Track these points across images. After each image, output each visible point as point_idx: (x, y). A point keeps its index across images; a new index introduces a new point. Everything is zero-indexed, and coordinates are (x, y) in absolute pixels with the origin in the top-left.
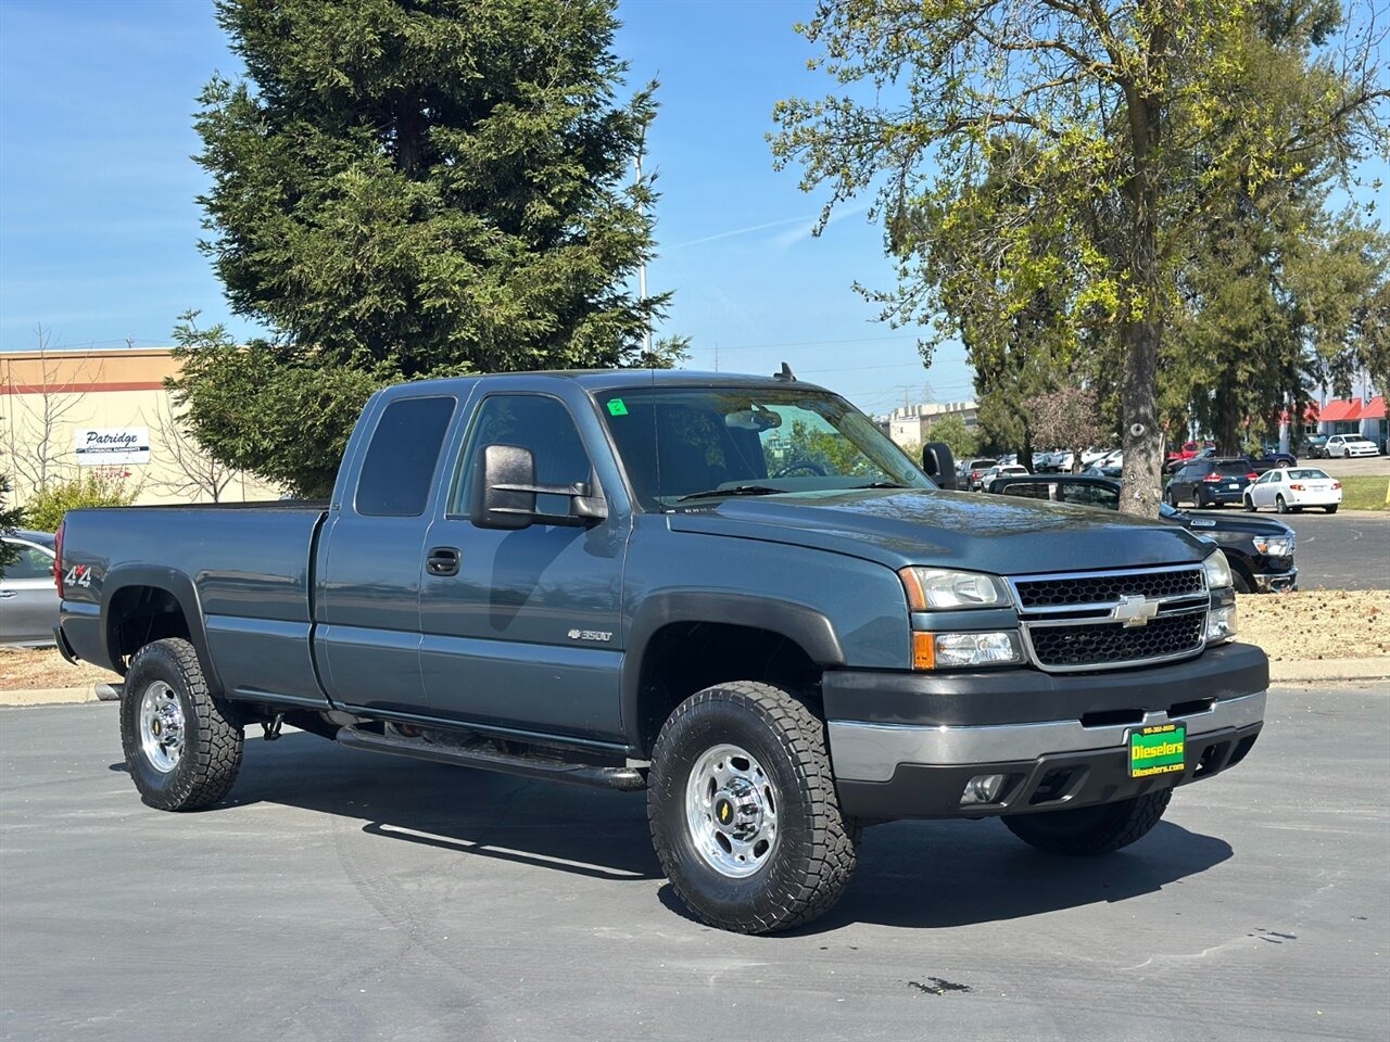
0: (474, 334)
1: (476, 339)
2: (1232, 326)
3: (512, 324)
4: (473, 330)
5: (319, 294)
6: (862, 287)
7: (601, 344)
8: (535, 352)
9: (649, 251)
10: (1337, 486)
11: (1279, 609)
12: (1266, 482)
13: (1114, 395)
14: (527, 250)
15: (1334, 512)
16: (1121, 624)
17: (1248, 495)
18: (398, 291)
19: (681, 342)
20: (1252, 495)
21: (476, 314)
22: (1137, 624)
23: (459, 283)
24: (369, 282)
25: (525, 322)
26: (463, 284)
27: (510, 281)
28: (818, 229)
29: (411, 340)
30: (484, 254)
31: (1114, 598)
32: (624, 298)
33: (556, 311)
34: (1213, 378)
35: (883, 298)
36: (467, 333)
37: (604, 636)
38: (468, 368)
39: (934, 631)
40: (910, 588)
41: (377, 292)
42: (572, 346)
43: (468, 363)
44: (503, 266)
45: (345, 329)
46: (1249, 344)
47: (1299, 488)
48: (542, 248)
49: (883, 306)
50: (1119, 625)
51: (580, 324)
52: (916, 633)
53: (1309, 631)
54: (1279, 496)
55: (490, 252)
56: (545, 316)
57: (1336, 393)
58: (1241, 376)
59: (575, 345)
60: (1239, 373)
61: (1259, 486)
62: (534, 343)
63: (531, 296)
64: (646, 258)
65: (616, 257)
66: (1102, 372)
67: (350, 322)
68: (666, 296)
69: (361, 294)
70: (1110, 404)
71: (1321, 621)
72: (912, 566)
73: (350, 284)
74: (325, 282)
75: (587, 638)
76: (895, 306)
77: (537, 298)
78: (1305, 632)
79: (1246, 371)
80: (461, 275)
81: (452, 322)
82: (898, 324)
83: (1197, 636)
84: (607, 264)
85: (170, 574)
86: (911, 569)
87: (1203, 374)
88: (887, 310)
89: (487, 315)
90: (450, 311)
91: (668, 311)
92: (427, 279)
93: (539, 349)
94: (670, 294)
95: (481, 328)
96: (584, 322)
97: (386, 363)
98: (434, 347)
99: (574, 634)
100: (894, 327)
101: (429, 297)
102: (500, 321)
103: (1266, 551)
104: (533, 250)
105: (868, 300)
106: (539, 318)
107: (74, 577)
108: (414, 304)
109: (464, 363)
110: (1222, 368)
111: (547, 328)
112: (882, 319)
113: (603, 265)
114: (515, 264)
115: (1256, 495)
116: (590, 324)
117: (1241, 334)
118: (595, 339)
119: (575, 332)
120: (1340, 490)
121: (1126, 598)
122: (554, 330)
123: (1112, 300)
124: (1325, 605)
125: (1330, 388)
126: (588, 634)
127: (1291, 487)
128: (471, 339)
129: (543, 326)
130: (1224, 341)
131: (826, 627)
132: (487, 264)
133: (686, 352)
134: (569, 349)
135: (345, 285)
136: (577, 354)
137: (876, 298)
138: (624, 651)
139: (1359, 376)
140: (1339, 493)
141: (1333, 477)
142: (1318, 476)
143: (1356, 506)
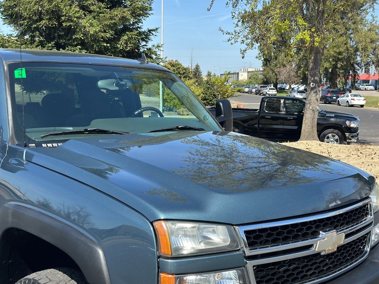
0: (82, 37)
1: (83, 38)
2: (338, 51)
3: (97, 34)
4: (82, 35)
5: (26, 18)
6: (222, 29)
7: (130, 43)
8: (105, 45)
9: (150, 12)
10: (365, 100)
11: (359, 154)
12: (344, 97)
13: (302, 69)
14: (105, 8)
15: (363, 107)
16: (320, 253)
17: (338, 100)
18: (55, 19)
19: (160, 45)
21: (83, 30)
22: (330, 252)
23: (77, 18)
24: (44, 15)
25: (102, 34)
26: (78, 18)
27: (97, 19)
28: (209, 8)
29: (60, 37)
30: (89, 8)
31: (315, 235)
32: (140, 28)
33: (114, 31)
34: (331, 66)
35: (229, 33)
36: (80, 36)
38: (80, 49)
39: (176, 275)
40: (160, 238)
41: (47, 19)
42: (120, 43)
43: (79, 47)
44: (96, 13)
45: (36, 31)
46: (342, 56)
47: (354, 99)
48: (111, 8)
49: (228, 36)
50: (318, 255)
51: (123, 36)
52: (162, 275)
53: (371, 165)
55: (92, 8)
56: (109, 32)
57: (365, 72)
58: (339, 66)
59: (121, 43)
60: (338, 65)
61: (342, 98)
62: (105, 41)
63: (104, 24)
64: (149, 14)
65: (136, 12)
66: (299, 62)
67: (37, 29)
68: (157, 29)
69: (41, 19)
70: (301, 72)
71: (375, 160)
72: (164, 220)
73: (38, 16)
74: (27, 14)
76: (233, 36)
77: (107, 25)
78: (370, 165)
79: (340, 64)
80: (77, 15)
81: (74, 32)
82: (233, 43)
83: (365, 246)
84: (134, 15)
86: (163, 223)
87: (328, 64)
88: (230, 38)
89: (88, 30)
90: (73, 27)
91: (157, 34)
92: (65, 15)
93: (107, 43)
94: (158, 28)
95: (85, 35)
96: (124, 35)
97: (50, 45)
98: (69, 40)
100: (232, 44)
101: (66, 22)
102: (92, 32)
103: (350, 126)
104: (108, 8)
105: (224, 34)
106: (107, 33)
108: (60, 24)
109: (78, 47)
110: (333, 63)
111: (110, 36)
112: (228, 41)
113: (132, 15)
114: (101, 13)
115: (341, 101)
116: (127, 36)
117: (340, 53)
118: (128, 41)
119: (122, 38)
121: (324, 234)
122: (113, 37)
123: (308, 38)
124: (376, 153)
125: (364, 70)
127: (351, 99)
128: (81, 38)
129: (108, 35)
130: (335, 55)
131: (99, 258)
132: (90, 12)
133: (162, 49)
134: (119, 44)
135: (36, 15)
136: (122, 46)
137: (227, 33)
139: (372, 68)
140: (365, 102)
141: (363, 97)
142: (359, 96)
143: (369, 106)
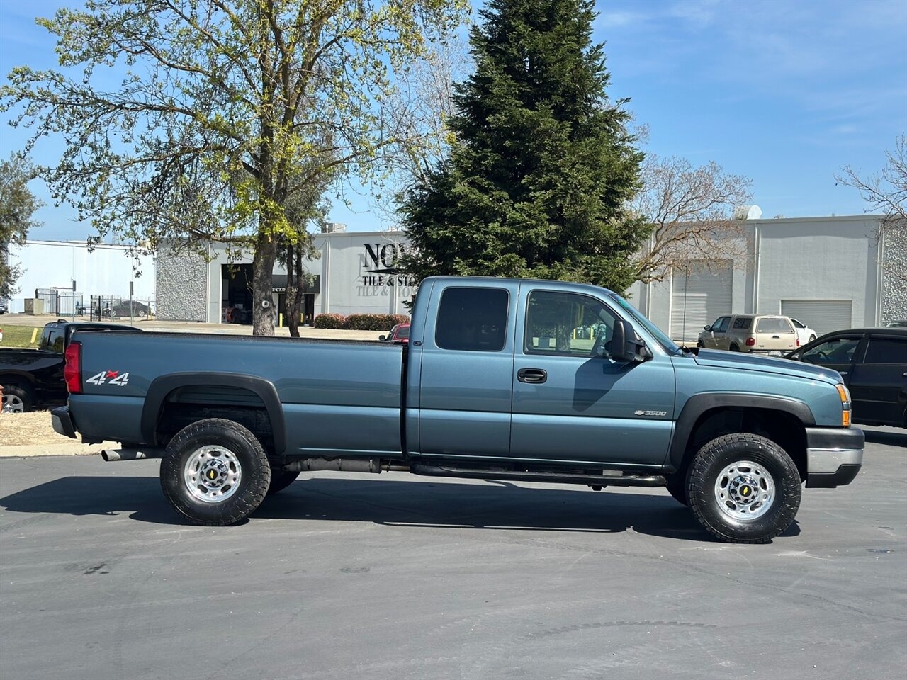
37: (661, 413)
40: (841, 392)
52: (844, 411)
75: (649, 414)
85: (250, 379)
86: (841, 385)
99: (639, 413)
107: (103, 378)
126: (649, 412)
138: (673, 421)
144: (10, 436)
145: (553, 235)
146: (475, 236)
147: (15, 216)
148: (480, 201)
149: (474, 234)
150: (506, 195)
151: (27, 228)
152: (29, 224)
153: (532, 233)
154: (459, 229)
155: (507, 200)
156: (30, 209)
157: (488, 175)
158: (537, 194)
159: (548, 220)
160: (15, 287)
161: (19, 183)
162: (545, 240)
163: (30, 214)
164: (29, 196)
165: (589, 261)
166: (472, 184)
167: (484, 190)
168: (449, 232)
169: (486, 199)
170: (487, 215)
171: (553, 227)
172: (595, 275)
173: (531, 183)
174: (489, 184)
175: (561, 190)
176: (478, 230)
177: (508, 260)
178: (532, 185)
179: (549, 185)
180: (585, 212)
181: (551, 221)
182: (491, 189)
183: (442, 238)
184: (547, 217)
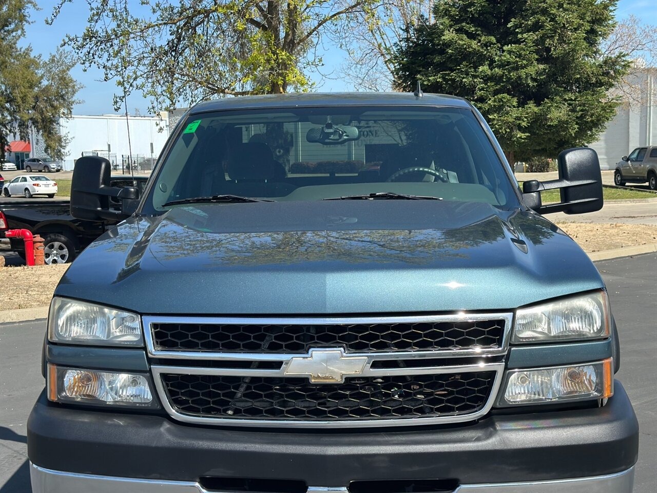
10: (55, 184)
12: (18, 182)
15: (52, 197)
17: (6, 189)
20: (9, 189)
47: (38, 185)
54: (26, 189)
61: (12, 184)
115: (11, 189)
120: (56, 186)
127: (34, 185)
139: (32, 131)
140: (56, 187)
141: (53, 180)
142: (44, 179)
143: (62, 195)
144: (48, 293)
145: (541, 74)
146: (464, 80)
147: (62, 97)
148: (470, 46)
149: (463, 78)
150: (493, 39)
151: (72, 105)
152: (73, 102)
153: (522, 73)
154: (448, 75)
155: (495, 44)
156: (73, 91)
157: (473, 21)
158: (525, 35)
159: (537, 60)
160: (66, 151)
161: (64, 71)
162: (534, 80)
163: (73, 95)
164: (72, 81)
165: (573, 98)
166: (459, 31)
167: (472, 36)
168: (440, 78)
169: (474, 44)
170: (476, 59)
171: (541, 67)
172: (582, 110)
173: (516, 26)
174: (477, 30)
175: (550, 29)
176: (467, 74)
177: (500, 100)
178: (518, 28)
179: (536, 27)
180: (573, 50)
181: (539, 61)
182: (478, 35)
183: (432, 84)
184: (536, 57)
